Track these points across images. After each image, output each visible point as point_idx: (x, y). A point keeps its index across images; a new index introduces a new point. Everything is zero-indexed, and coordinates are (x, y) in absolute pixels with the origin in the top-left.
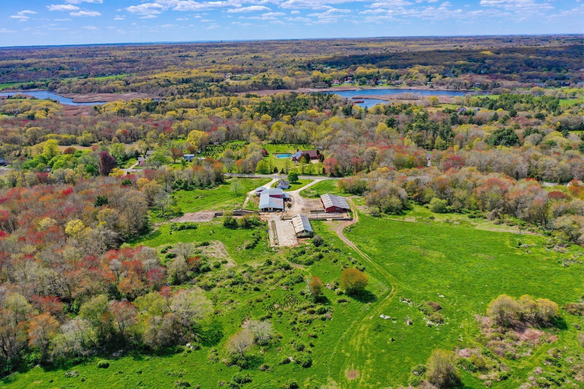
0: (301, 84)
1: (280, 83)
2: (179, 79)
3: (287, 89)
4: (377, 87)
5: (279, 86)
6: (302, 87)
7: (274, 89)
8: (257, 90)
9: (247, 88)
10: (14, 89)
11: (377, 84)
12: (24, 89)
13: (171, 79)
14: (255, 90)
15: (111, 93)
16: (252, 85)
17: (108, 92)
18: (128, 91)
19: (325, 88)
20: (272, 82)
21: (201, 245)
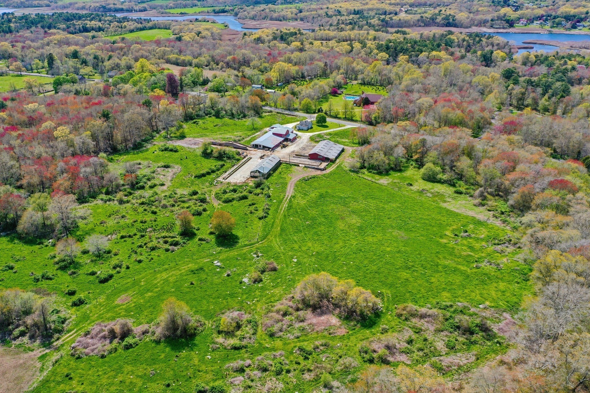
0: (476, 22)
1: (451, 20)
2: (351, 10)
3: (458, 27)
4: (573, 32)
5: (449, 23)
6: (476, 26)
7: (442, 27)
8: (423, 26)
9: (412, 23)
10: (208, 12)
11: (574, 27)
12: (215, 13)
13: (342, 10)
14: (420, 26)
15: (281, 21)
16: (418, 20)
17: (278, 20)
18: (296, 20)
19: (504, 28)
20: (442, 19)
21: (162, 167)
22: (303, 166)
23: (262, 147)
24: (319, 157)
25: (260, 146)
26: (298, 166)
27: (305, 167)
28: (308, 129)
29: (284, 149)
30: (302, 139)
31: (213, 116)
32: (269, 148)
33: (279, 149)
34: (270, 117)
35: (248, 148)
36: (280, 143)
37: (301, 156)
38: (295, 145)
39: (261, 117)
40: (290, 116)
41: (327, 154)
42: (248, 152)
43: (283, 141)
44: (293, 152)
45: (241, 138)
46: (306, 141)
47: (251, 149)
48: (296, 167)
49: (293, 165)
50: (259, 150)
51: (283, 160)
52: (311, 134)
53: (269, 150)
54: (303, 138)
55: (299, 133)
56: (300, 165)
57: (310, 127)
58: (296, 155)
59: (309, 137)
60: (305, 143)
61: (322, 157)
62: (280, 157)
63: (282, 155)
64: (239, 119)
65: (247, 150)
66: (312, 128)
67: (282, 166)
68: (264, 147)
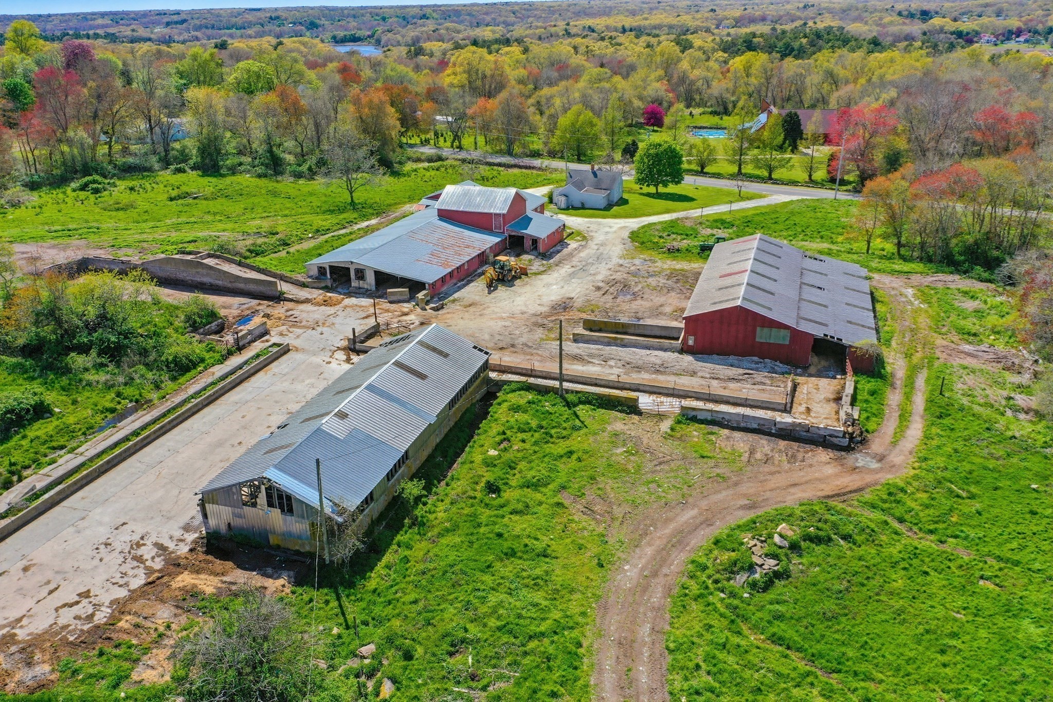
12: (337, 42)
22: (672, 405)
23: (370, 278)
24: (763, 335)
25: (360, 274)
26: (632, 408)
27: (689, 417)
28: (609, 207)
29: (502, 292)
30: (592, 245)
31: (193, 168)
32: (415, 286)
33: (475, 290)
34: (433, 173)
35: (284, 287)
36: (482, 259)
37: (623, 329)
38: (565, 269)
39: (396, 174)
40: (516, 171)
41: (809, 311)
42: (279, 310)
43: (499, 249)
44: (564, 306)
45: (273, 240)
46: (616, 251)
47: (303, 294)
48: (618, 422)
49: (587, 400)
50: (353, 301)
51: (508, 359)
52: (634, 223)
53: (412, 298)
54: (599, 237)
55: (574, 221)
56: (645, 401)
57: (616, 198)
58: (590, 326)
59: (626, 234)
60: (615, 260)
61: (783, 338)
62: (485, 340)
63: (497, 326)
64: (298, 176)
65: (278, 298)
66: (623, 202)
67: (500, 412)
68: (385, 280)
